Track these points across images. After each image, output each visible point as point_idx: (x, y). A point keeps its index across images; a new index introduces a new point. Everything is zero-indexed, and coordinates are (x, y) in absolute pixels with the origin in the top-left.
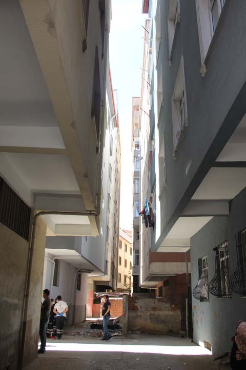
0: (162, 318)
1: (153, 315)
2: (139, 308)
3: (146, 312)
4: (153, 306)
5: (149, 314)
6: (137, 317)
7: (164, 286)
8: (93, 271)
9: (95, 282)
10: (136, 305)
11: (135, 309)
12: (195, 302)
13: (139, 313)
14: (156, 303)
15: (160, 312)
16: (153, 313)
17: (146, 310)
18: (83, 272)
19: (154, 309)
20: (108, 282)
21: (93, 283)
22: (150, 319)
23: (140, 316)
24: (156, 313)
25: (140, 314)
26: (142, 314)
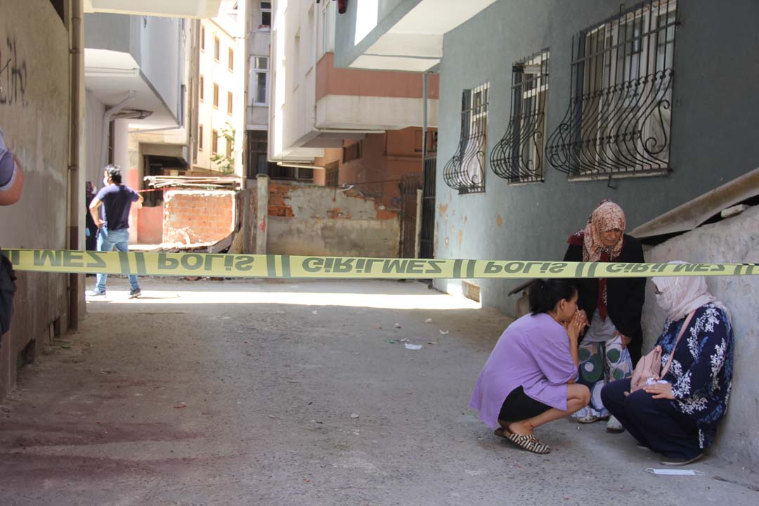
0: (353, 236)
1: (332, 228)
2: (295, 211)
3: (312, 221)
4: (333, 206)
5: (320, 225)
6: (290, 232)
7: (344, 162)
8: (151, 113)
9: (143, 146)
10: (288, 203)
11: (284, 215)
12: (444, 194)
13: (295, 224)
14: (338, 199)
15: (348, 223)
16: (330, 222)
17: (313, 217)
18: (122, 114)
19: (334, 214)
20: (180, 147)
21: (137, 149)
22: (324, 237)
23: (299, 231)
24: (339, 223)
25: (299, 225)
26: (302, 227)
